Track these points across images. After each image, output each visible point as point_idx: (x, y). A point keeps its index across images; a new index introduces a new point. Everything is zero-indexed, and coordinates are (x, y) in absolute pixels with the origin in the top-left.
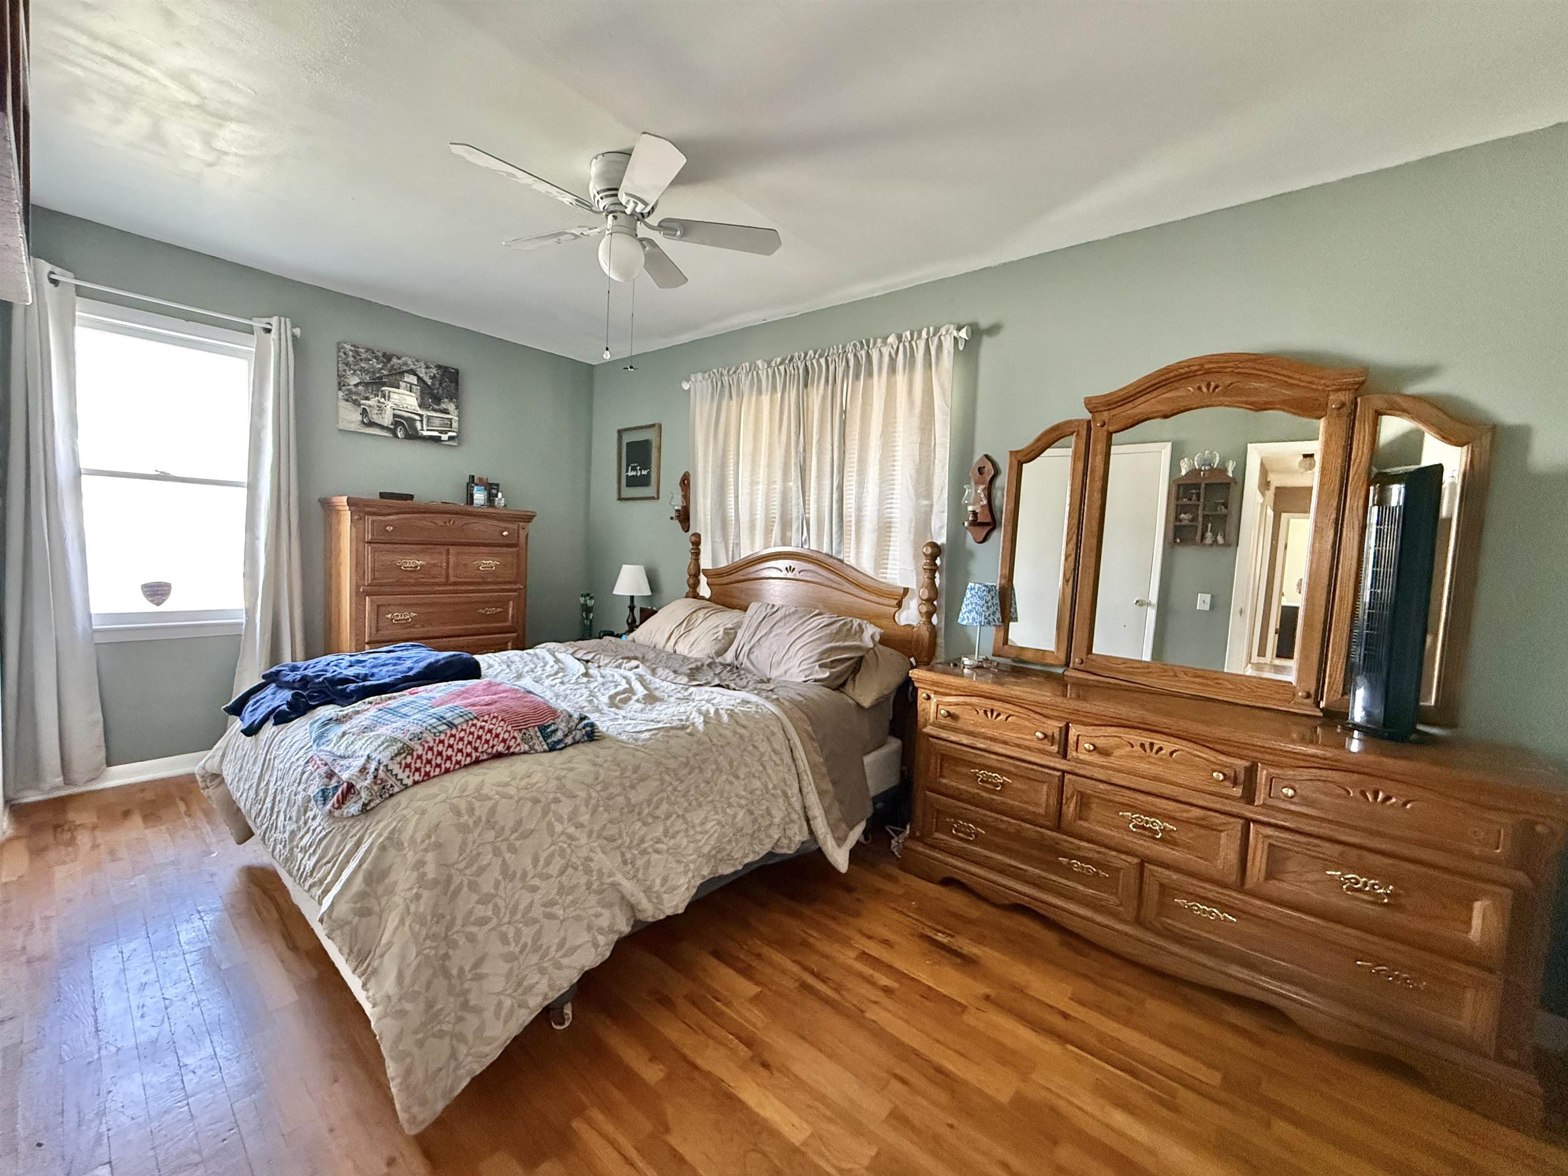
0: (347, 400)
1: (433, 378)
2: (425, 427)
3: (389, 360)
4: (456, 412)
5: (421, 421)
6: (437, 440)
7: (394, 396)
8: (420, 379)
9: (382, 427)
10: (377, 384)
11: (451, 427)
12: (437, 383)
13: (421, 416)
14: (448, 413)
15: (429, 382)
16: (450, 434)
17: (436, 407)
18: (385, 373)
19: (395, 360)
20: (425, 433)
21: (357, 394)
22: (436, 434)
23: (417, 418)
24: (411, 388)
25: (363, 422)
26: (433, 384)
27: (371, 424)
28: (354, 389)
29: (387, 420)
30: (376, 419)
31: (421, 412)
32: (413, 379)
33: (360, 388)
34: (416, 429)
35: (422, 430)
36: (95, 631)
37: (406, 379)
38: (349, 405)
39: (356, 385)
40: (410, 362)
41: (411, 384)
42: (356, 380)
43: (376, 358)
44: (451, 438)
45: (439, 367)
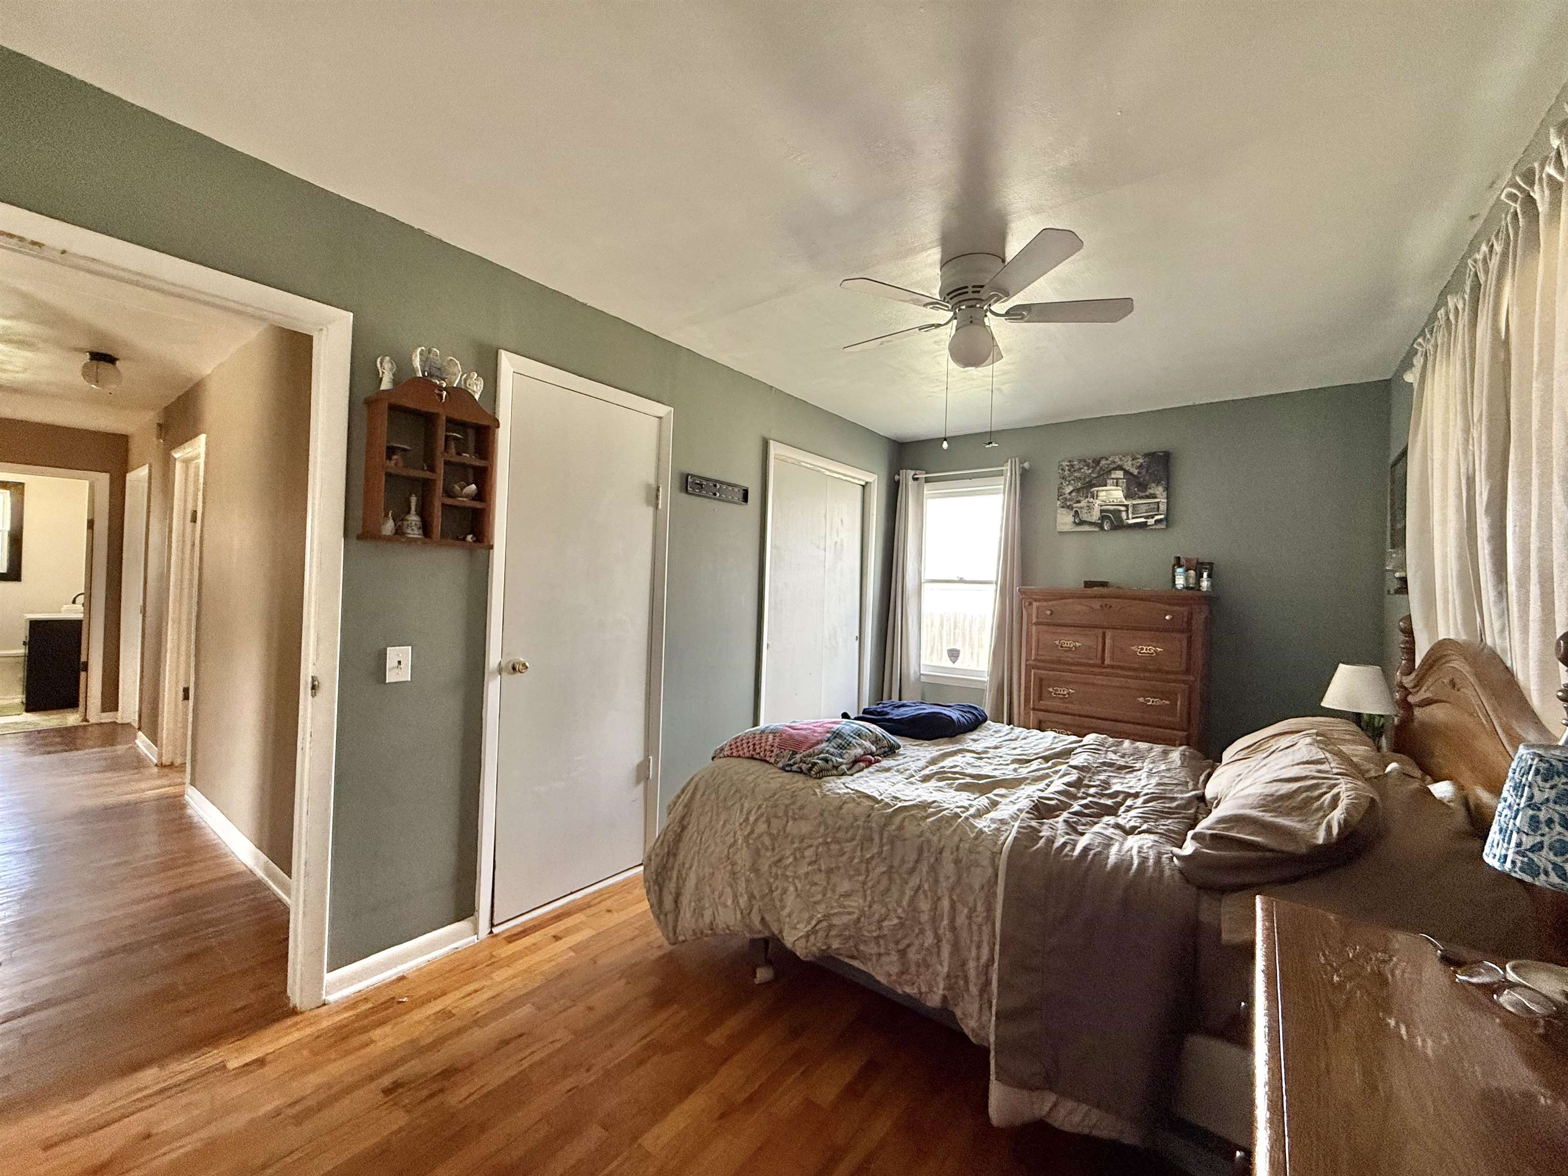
0: (1063, 507)
1: (1140, 467)
2: (1130, 516)
3: (1099, 463)
4: (1165, 494)
5: (1127, 511)
6: (1143, 526)
7: (1102, 494)
8: (1126, 472)
9: (1091, 524)
10: (1088, 487)
11: (1158, 509)
12: (1144, 471)
13: (1127, 506)
14: (1156, 498)
15: (1136, 472)
16: (1157, 517)
17: (1143, 494)
18: (1094, 475)
19: (1103, 462)
20: (1131, 521)
21: (1070, 500)
22: (1143, 520)
23: (1123, 508)
24: (1117, 483)
25: (1075, 522)
26: (1139, 473)
27: (1082, 523)
28: (1069, 497)
29: (1095, 516)
30: (1085, 517)
31: (1126, 503)
32: (1119, 474)
33: (1074, 494)
34: (1122, 521)
35: (1128, 519)
36: (921, 674)
37: (1113, 476)
38: (1064, 511)
39: (1070, 493)
40: (1117, 460)
41: (1117, 479)
42: (1071, 488)
43: (1088, 465)
44: (1157, 522)
45: (1146, 455)
